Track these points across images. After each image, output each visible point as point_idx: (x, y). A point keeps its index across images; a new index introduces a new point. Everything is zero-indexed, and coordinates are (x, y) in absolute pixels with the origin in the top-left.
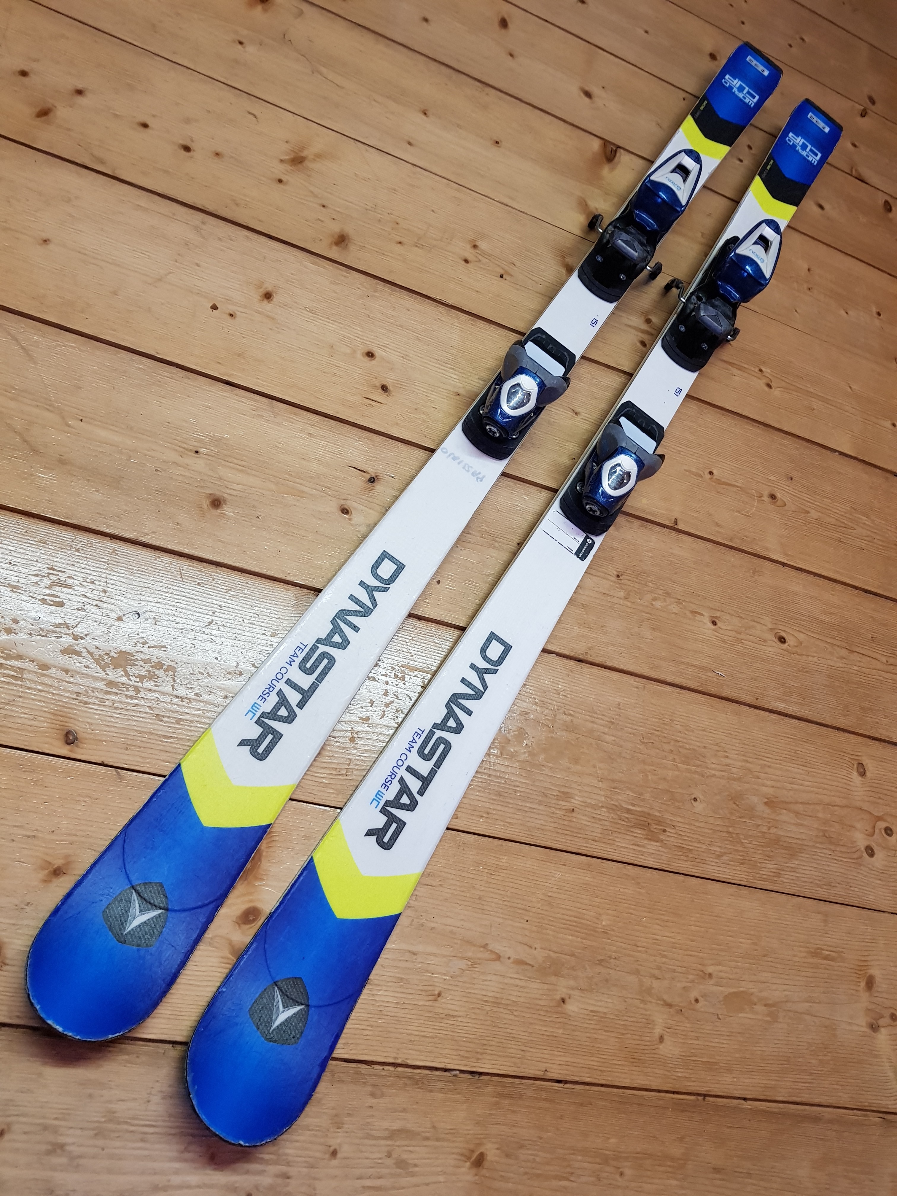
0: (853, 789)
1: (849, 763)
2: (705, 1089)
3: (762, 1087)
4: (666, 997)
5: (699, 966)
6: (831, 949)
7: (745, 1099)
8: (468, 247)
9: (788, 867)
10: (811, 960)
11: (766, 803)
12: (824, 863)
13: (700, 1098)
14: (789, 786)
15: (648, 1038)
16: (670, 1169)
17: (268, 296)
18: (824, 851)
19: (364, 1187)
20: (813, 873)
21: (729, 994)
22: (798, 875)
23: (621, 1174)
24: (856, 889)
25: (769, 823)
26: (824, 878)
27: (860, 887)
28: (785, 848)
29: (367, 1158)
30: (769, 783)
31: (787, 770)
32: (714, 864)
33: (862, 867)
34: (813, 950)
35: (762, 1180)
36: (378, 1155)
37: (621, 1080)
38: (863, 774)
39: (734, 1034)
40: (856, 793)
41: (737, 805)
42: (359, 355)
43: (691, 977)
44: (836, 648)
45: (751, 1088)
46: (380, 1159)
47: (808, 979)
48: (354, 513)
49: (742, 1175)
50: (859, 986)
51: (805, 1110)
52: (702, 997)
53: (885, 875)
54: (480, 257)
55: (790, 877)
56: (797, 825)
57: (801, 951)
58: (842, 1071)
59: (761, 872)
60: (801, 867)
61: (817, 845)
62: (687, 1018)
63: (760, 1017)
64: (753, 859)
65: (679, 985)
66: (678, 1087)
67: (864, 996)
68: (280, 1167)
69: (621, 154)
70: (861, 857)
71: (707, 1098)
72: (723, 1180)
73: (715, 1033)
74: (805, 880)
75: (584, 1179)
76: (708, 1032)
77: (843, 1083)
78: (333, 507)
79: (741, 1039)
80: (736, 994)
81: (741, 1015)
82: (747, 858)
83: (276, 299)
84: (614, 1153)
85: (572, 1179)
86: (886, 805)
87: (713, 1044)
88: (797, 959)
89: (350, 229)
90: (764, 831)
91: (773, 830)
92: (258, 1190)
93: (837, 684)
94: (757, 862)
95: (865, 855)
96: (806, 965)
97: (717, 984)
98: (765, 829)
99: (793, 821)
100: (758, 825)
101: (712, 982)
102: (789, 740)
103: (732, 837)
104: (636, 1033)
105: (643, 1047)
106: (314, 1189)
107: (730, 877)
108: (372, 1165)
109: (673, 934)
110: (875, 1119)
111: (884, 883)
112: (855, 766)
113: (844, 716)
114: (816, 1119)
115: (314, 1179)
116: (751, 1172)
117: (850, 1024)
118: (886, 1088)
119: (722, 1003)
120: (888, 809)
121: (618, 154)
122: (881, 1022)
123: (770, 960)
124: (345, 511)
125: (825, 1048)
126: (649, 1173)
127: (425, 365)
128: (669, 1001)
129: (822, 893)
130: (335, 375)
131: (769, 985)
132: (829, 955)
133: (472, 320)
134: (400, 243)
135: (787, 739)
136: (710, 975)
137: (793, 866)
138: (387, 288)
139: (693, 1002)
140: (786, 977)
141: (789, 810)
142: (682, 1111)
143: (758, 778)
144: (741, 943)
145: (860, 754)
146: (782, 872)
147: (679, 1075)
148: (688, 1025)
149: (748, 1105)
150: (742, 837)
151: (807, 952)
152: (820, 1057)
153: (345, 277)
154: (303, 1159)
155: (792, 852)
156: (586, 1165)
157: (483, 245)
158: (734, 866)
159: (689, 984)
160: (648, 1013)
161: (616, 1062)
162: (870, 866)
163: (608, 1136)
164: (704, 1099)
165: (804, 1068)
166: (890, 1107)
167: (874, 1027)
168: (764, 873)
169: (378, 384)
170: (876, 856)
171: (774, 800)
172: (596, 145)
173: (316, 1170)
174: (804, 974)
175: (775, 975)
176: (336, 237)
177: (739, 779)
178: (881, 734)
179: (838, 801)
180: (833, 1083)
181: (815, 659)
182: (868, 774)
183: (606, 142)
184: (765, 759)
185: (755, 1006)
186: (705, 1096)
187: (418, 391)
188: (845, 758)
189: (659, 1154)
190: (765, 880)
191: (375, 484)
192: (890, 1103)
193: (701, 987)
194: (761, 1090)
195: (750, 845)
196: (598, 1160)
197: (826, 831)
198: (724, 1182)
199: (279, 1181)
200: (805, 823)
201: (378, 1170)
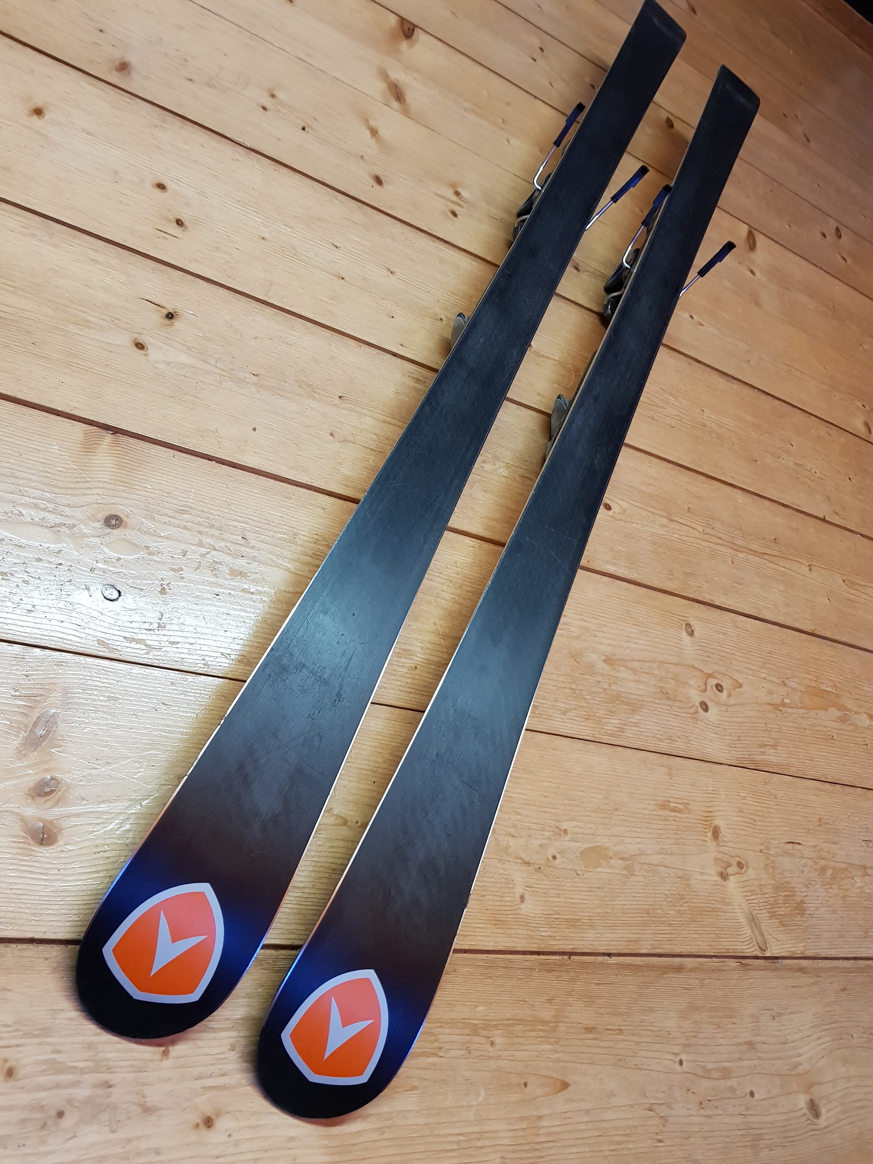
0: (684, 648)
1: (678, 624)
2: (570, 947)
3: (625, 941)
4: (523, 855)
5: (554, 822)
6: (678, 801)
7: (609, 955)
8: (266, 95)
9: (631, 722)
10: (660, 813)
11: (605, 661)
12: (664, 718)
13: (566, 957)
14: (625, 645)
15: (509, 899)
16: (541, 1034)
17: (38, 112)
18: (663, 706)
19: (204, 1088)
20: (654, 728)
21: (586, 849)
22: (641, 730)
23: (492, 1043)
24: (695, 743)
25: (609, 679)
26: (665, 732)
27: (699, 741)
28: (628, 704)
29: (206, 1055)
30: (606, 641)
31: (622, 630)
32: (560, 720)
33: (698, 722)
34: (660, 803)
35: (633, 1035)
36: (219, 1050)
37: (484, 943)
38: (691, 634)
39: (593, 889)
40: (687, 652)
41: (578, 662)
42: (149, 186)
43: (547, 834)
44: (657, 516)
45: (615, 943)
46: (222, 1054)
47: (659, 831)
48: (151, 350)
49: (614, 1032)
50: (706, 836)
51: (667, 961)
52: (559, 853)
53: (719, 729)
54: (279, 107)
55: (633, 732)
56: (636, 681)
57: (649, 804)
58: (699, 920)
59: (605, 727)
60: (643, 722)
61: (656, 701)
62: (546, 876)
63: (617, 871)
64: (597, 715)
65: (536, 843)
66: (543, 947)
67: (712, 845)
68: (99, 1075)
69: (418, 32)
70: (697, 712)
71: (572, 957)
72: (595, 1039)
73: (575, 889)
74: (649, 734)
75: (453, 1053)
76: (569, 888)
77: (701, 932)
78: (125, 340)
79: (602, 894)
80: (592, 849)
81: (598, 870)
82: (591, 714)
83: (48, 115)
84: (483, 1022)
85: (441, 1054)
86: (714, 663)
87: (575, 901)
88: (646, 812)
89: (132, 58)
90: (604, 687)
91: (614, 687)
92: (72, 1105)
93: (660, 550)
94: (601, 718)
95: (701, 711)
96: (655, 817)
97: (572, 840)
98: (606, 686)
99: (631, 678)
100: (599, 682)
101: (567, 838)
102: (622, 601)
103: (576, 693)
104: (496, 894)
105: (504, 908)
106: (144, 1097)
107: (577, 733)
108: (213, 1062)
109: (526, 791)
110: (733, 963)
111: (720, 737)
112: (684, 627)
113: (670, 579)
114: (680, 969)
115: (144, 1084)
116: (622, 1028)
117: (702, 873)
118: (740, 933)
119: (579, 858)
120: (717, 667)
121: (416, 32)
122: (730, 870)
123: (622, 813)
124: (140, 346)
125: (682, 899)
126: (520, 1040)
127: (225, 204)
128: (527, 859)
129: (664, 747)
130: (121, 202)
131: (623, 838)
132: (676, 807)
133: (274, 165)
134: (190, 80)
135: (620, 600)
136: (565, 831)
137: (635, 721)
138: (178, 121)
139: (551, 859)
140: (638, 830)
141: (627, 667)
142: (549, 971)
143: (596, 636)
144: (592, 797)
145: (687, 615)
146: (625, 727)
147: (544, 934)
148: (548, 883)
149: (614, 960)
150: (584, 693)
151: (656, 805)
152: (677, 908)
153: (129, 103)
154: (128, 1063)
155: (634, 707)
156: (454, 1038)
157: (281, 95)
158: (580, 721)
159: (546, 842)
160: (507, 872)
161: (479, 926)
162: (706, 721)
163: (476, 1004)
164: (569, 958)
165: (663, 919)
166: (745, 951)
167: (724, 876)
168: (609, 728)
169: (172, 217)
170: (709, 712)
171: (612, 658)
172: (393, 20)
173: (144, 1073)
174: (654, 826)
175: (628, 829)
176: (118, 63)
177: (578, 638)
178: (704, 598)
179: (672, 659)
180: (692, 932)
181: (639, 526)
182: (695, 633)
183: (402, 20)
184: (601, 618)
185: (611, 861)
186: (570, 954)
187: (218, 230)
188: (673, 618)
189: (530, 1019)
190: (611, 735)
191: (173, 321)
192: (744, 947)
193: (558, 843)
194: (625, 944)
195: (594, 701)
196: (467, 1031)
197: (663, 687)
198: (596, 1041)
199: (100, 1091)
200: (644, 680)
201: (221, 1067)
